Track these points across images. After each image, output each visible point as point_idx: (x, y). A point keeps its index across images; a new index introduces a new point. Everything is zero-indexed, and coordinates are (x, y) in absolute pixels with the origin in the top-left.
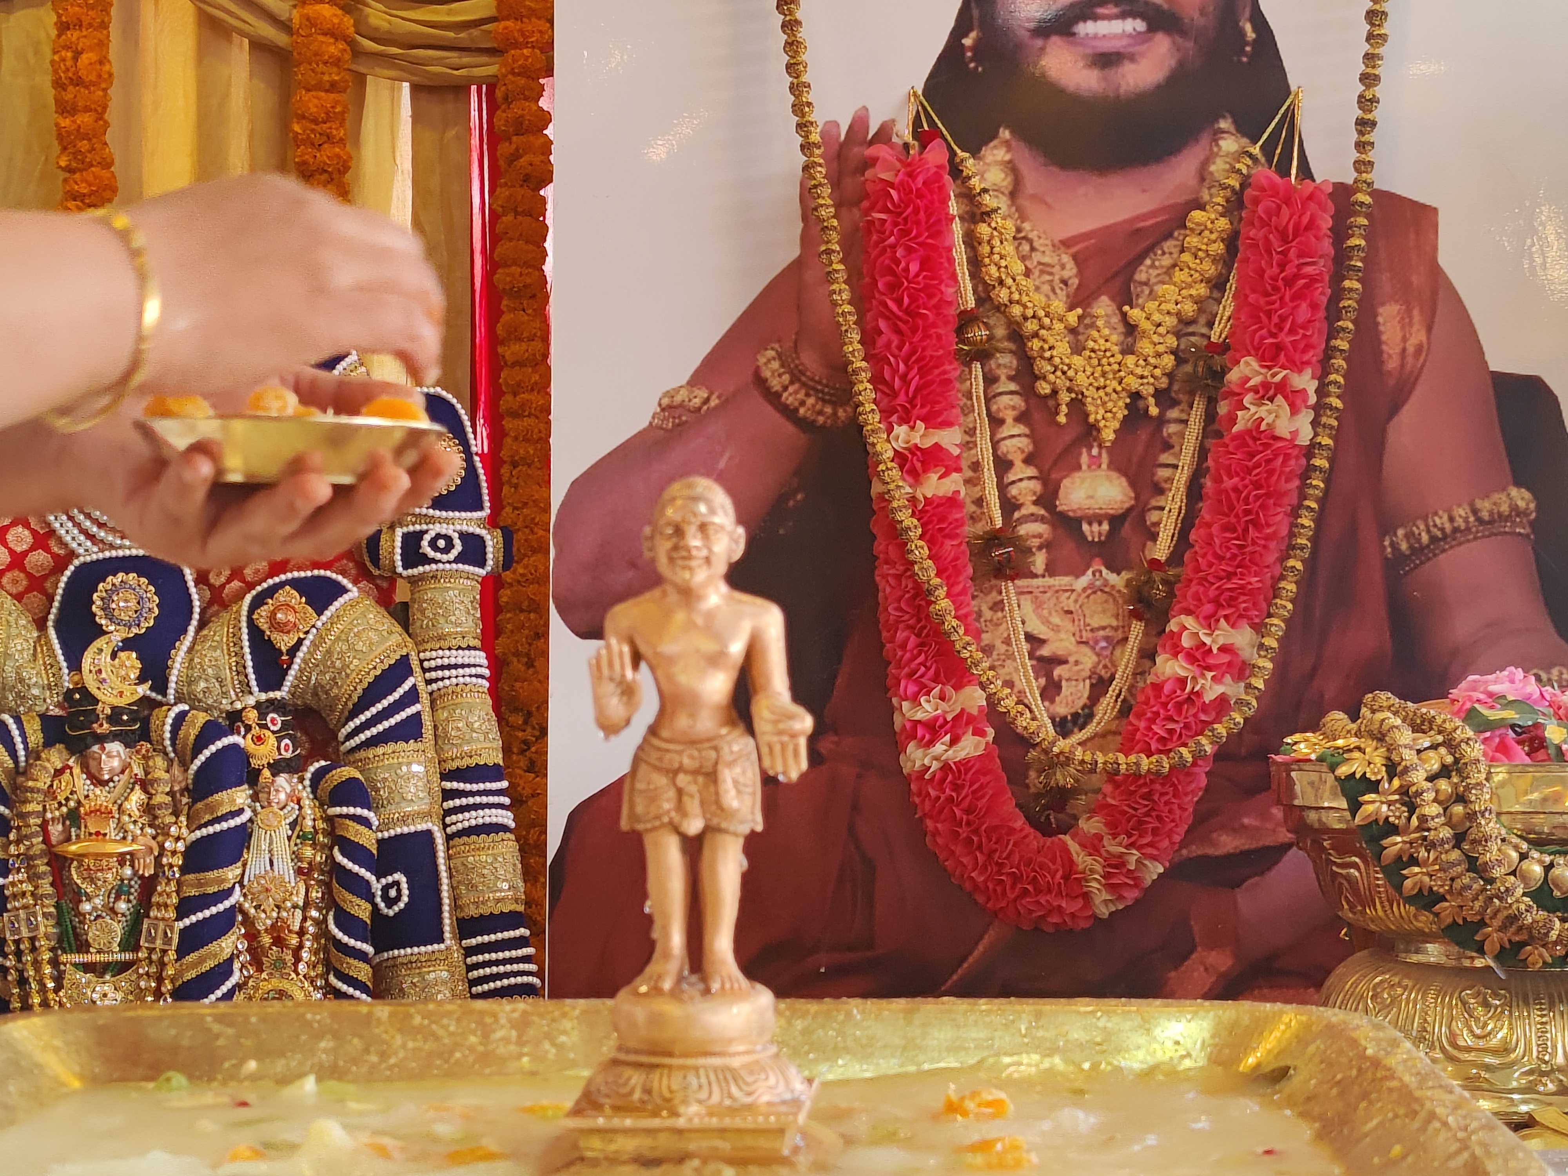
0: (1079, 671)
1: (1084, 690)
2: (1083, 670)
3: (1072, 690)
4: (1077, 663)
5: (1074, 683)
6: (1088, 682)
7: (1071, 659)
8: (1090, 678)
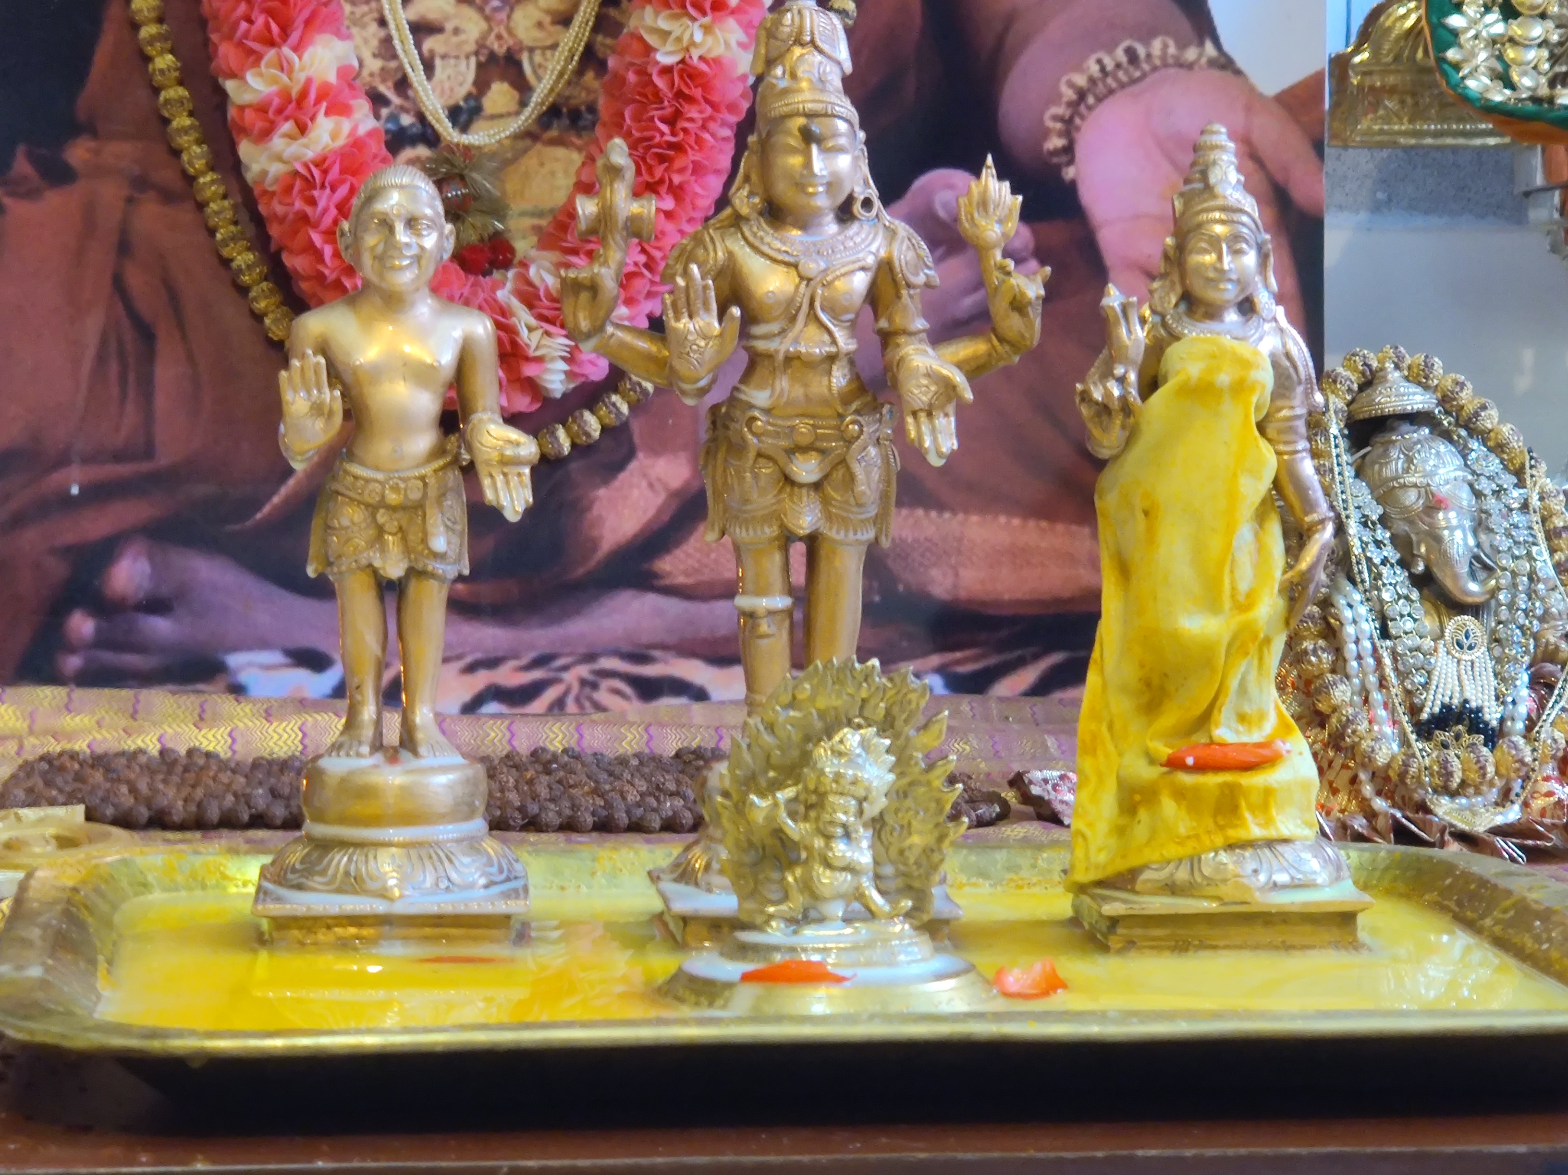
0: (459, 46)
1: (468, 72)
2: (465, 42)
3: (450, 71)
4: (456, 31)
5: (452, 61)
6: (473, 60)
7: (449, 26)
8: (477, 53)
